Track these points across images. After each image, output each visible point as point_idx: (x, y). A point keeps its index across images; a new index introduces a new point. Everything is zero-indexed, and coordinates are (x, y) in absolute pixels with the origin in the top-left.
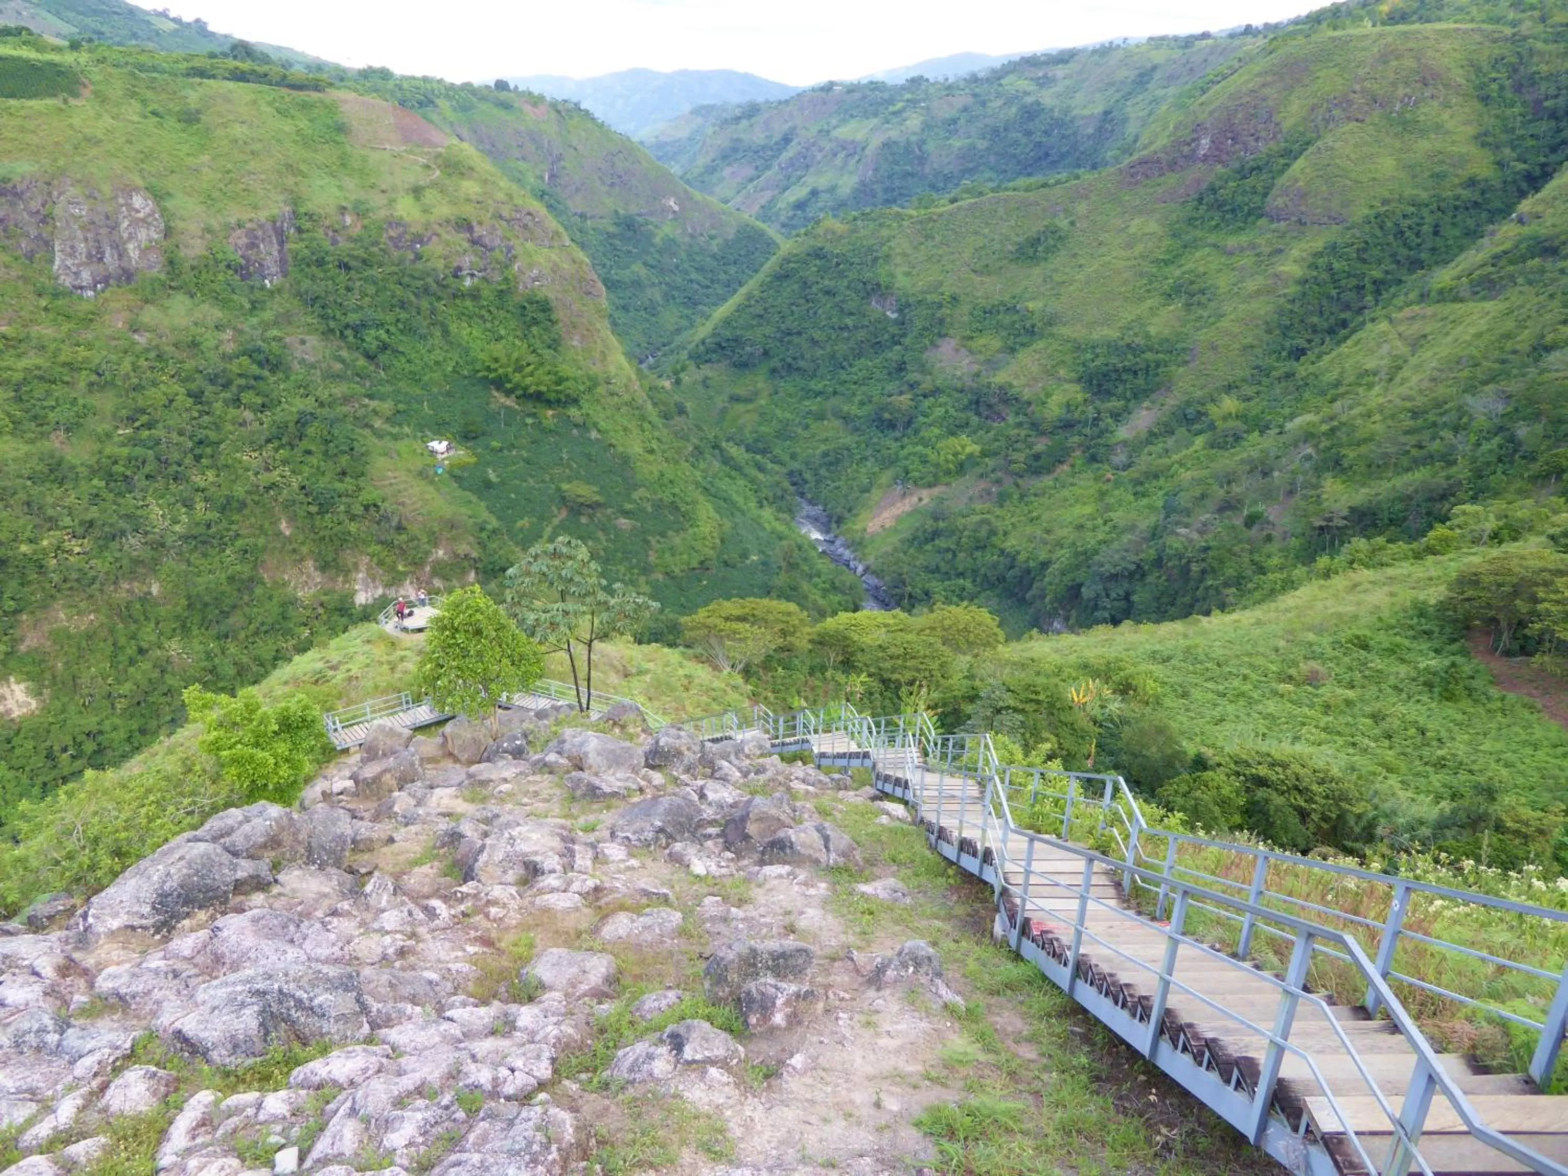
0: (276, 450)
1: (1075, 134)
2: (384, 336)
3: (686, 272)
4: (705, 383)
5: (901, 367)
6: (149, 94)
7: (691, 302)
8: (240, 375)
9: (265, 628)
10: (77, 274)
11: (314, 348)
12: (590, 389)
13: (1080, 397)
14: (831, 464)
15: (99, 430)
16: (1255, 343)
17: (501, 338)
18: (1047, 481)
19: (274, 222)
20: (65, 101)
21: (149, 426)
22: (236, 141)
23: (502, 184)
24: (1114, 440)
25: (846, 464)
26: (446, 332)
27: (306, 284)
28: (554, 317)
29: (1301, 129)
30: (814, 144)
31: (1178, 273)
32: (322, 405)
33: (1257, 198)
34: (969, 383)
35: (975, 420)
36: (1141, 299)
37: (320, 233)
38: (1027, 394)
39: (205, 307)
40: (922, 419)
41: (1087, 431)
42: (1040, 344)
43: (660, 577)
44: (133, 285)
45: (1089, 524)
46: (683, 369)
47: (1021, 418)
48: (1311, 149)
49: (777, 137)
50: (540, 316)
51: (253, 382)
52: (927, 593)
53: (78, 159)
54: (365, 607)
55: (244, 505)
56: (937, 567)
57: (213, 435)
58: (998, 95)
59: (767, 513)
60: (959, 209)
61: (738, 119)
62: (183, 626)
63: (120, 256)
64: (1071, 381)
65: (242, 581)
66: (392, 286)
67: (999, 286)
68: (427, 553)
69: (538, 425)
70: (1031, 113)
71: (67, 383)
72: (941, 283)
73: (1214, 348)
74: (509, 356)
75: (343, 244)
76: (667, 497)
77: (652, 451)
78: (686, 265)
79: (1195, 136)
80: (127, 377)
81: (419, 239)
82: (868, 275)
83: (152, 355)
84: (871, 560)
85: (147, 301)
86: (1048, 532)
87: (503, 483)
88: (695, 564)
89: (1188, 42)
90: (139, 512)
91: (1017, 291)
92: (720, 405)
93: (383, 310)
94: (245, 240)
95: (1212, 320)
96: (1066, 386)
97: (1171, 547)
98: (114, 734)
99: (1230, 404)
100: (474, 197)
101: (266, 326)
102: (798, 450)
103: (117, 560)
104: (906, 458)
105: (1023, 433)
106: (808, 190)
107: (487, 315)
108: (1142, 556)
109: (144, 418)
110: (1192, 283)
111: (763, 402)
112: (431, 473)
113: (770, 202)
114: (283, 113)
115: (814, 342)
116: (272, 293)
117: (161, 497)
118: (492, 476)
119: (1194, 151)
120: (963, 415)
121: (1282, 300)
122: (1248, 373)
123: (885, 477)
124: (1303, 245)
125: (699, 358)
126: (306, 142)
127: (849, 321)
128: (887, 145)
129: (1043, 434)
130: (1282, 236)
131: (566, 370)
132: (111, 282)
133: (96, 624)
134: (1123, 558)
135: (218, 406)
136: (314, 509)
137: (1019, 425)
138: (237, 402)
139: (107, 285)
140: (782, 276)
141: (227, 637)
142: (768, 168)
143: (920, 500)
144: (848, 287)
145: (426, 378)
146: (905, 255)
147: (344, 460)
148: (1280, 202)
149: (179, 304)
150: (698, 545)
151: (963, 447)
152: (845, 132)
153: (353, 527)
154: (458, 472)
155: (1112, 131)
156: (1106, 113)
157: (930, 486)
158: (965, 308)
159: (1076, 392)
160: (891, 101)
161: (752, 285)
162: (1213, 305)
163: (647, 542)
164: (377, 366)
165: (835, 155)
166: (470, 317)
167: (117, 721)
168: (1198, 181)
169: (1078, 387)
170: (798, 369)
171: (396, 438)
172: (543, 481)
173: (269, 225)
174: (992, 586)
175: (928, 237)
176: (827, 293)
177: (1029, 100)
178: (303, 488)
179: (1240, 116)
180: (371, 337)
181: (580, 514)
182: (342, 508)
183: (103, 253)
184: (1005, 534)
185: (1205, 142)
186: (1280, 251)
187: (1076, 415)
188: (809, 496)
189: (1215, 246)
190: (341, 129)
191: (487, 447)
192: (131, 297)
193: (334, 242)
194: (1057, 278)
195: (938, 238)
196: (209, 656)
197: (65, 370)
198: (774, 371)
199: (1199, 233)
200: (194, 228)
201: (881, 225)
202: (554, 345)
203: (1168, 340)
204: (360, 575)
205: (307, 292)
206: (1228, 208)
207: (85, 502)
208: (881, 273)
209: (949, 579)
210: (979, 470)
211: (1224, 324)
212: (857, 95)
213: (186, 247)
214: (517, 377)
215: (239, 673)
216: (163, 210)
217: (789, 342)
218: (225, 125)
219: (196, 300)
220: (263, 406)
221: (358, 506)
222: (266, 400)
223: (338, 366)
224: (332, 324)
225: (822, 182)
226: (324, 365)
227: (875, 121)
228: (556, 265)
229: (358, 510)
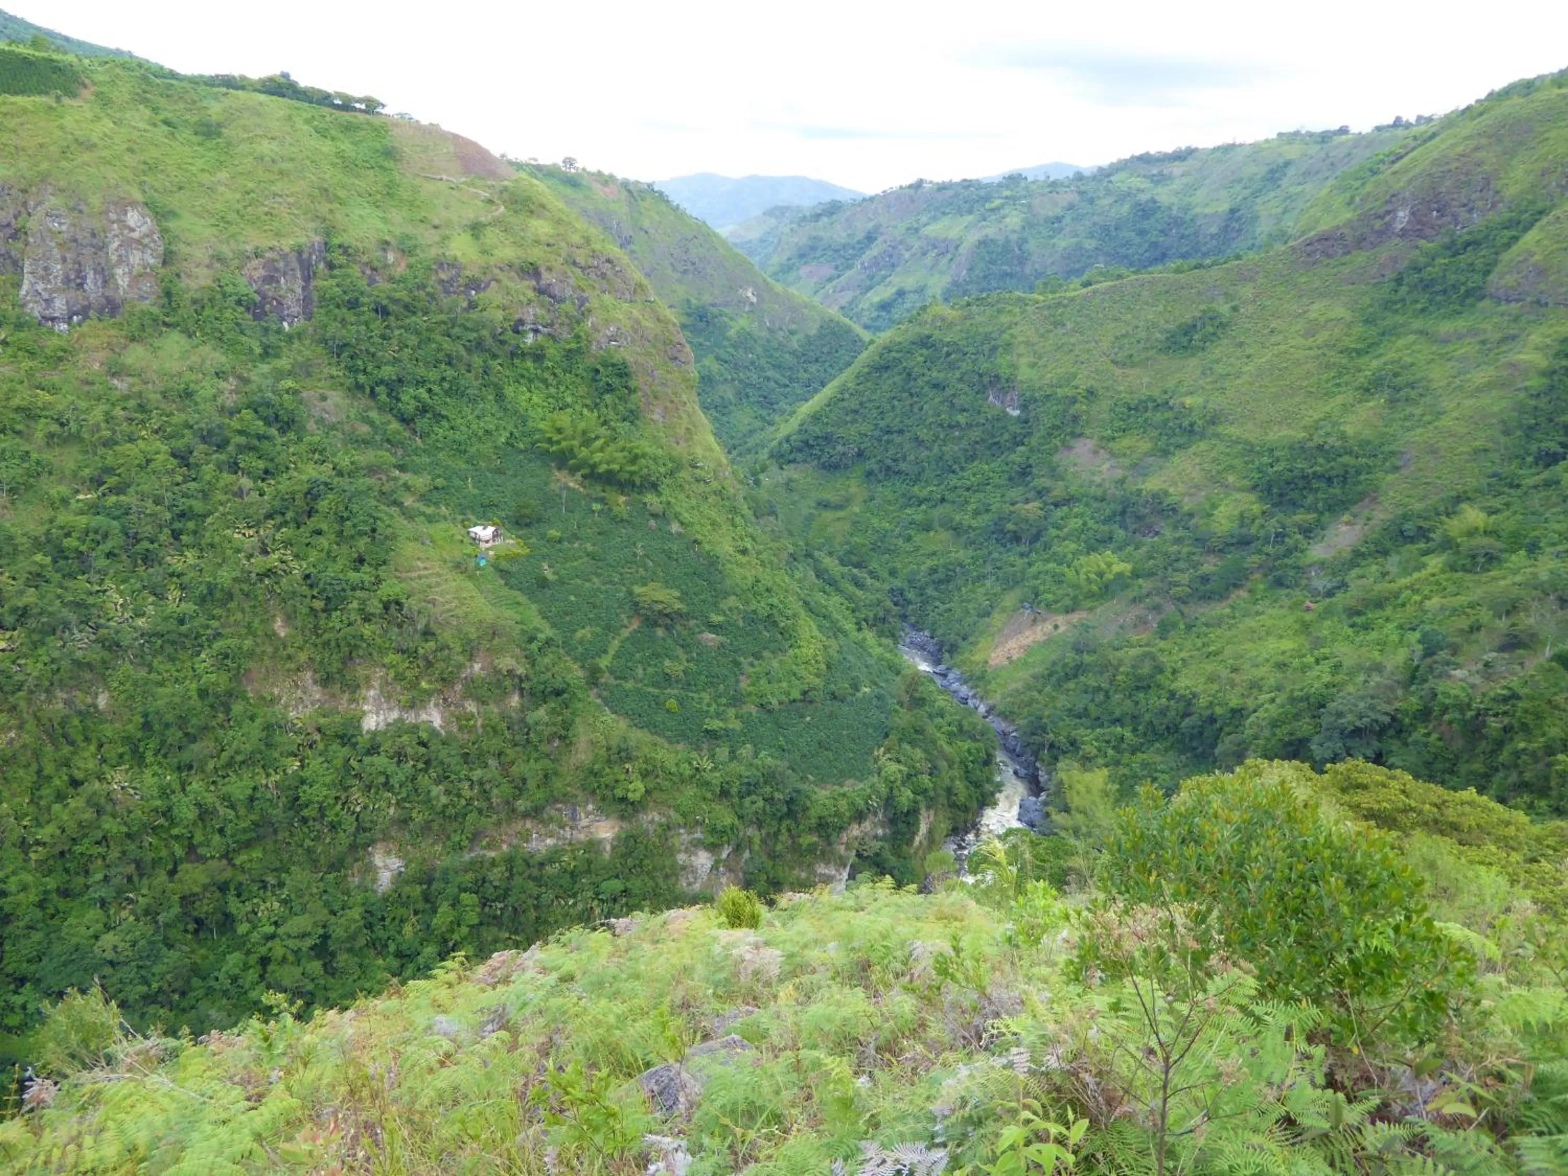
0: (278, 528)
1: (1196, 234)
2: (424, 395)
3: (763, 369)
4: (789, 486)
5: (1025, 472)
6: (162, 102)
7: (768, 402)
8: (241, 432)
9: (239, 758)
10: (49, 302)
11: (336, 406)
12: (672, 473)
13: (1256, 508)
14: (940, 582)
15: (53, 492)
16: (1490, 445)
17: (568, 406)
18: (1220, 609)
19: (300, 253)
20: (58, 99)
21: (119, 490)
22: (262, 158)
23: (578, 226)
24: (1308, 561)
25: (960, 582)
26: (500, 397)
27: (333, 328)
28: (632, 384)
29: (1530, 197)
30: (901, 242)
31: (1375, 363)
32: (340, 474)
33: (1477, 277)
34: (1113, 491)
35: (1120, 534)
36: (1328, 395)
37: (355, 271)
38: (1187, 505)
39: (206, 349)
40: (1053, 532)
41: (1269, 549)
42: (1203, 446)
43: (753, 709)
44: (118, 319)
45: (1296, 662)
46: (763, 470)
47: (1181, 533)
48: (1545, 220)
49: (860, 235)
50: (615, 381)
51: (256, 442)
52: (1073, 743)
53: (64, 164)
54: (374, 734)
55: (230, 596)
56: (1086, 709)
57: (198, 506)
58: (1108, 192)
59: (870, 636)
60: (1095, 292)
61: (817, 217)
62: (135, 751)
63: (105, 282)
64: (1241, 490)
65: (217, 695)
66: (439, 338)
67: (1146, 380)
68: (460, 666)
69: (607, 512)
70: (1146, 211)
71: (19, 433)
72: (1074, 376)
73: (1434, 451)
74: (574, 427)
75: (383, 285)
76: (761, 607)
77: (744, 552)
78: (763, 362)
79: (1389, 207)
80: (97, 427)
81: (475, 284)
82: (985, 366)
83: (132, 403)
84: (996, 699)
85: (133, 339)
86: (1235, 670)
87: (561, 582)
88: (796, 694)
89: (1325, 138)
90: (91, 600)
91: (1170, 384)
92: (805, 512)
93: (426, 364)
94: (262, 272)
95: (1427, 418)
96: (1238, 496)
97: (1446, 694)
98: (21, 896)
99: (1473, 516)
100: (544, 239)
101: (280, 375)
102: (899, 566)
103: (53, 661)
104: (1036, 577)
105: (1185, 550)
106: (894, 290)
107: (550, 379)
108: (1397, 705)
109: (112, 481)
110: (1396, 375)
111: (856, 509)
112: (472, 565)
113: (851, 303)
114: (323, 133)
115: (919, 442)
116: (290, 338)
117: (124, 581)
118: (549, 574)
119: (1388, 225)
120: (1106, 528)
121: (1522, 395)
122: (1484, 481)
123: (1010, 599)
124: (1544, 329)
125: (782, 458)
126: (348, 165)
127: (961, 418)
128: (983, 243)
129: (1211, 551)
130: (1516, 319)
131: (645, 446)
132: (92, 313)
133: (17, 745)
134: (1372, 708)
135: (208, 471)
136: (318, 604)
137: (1178, 541)
138: (234, 467)
139: (86, 317)
140: (881, 368)
141: (190, 767)
142: (849, 267)
143: (1056, 627)
144: (961, 380)
145: (473, 450)
146: (1028, 343)
147: (362, 544)
148: (1510, 280)
149: (174, 342)
150: (802, 672)
151: (1109, 565)
152: (935, 229)
153: (367, 630)
154: (504, 565)
155: (1240, 230)
156: (1233, 211)
157: (1068, 611)
158: (1105, 404)
159: (1252, 504)
160: (988, 198)
161: (846, 377)
162: (1428, 400)
163: (737, 664)
164: (414, 432)
165: (924, 254)
166: (530, 381)
167: (28, 878)
168: (1395, 260)
169: (1252, 497)
170: (899, 473)
171: (430, 519)
172: (611, 582)
173: (293, 257)
174: (1159, 737)
175: (1056, 324)
176: (935, 386)
177: (1143, 197)
178: (307, 577)
179: (1448, 183)
180: (408, 398)
181: (656, 624)
182: (355, 605)
183: (85, 278)
184: (1174, 672)
185: (1403, 215)
186: (1514, 338)
187: (1253, 530)
188: (913, 619)
189: (1421, 332)
190: (389, 153)
191: (543, 536)
192: (113, 332)
193: (372, 282)
194: (1220, 369)
195: (1069, 325)
196: (165, 792)
197: (18, 417)
198: (869, 474)
199: (1399, 319)
200: (200, 254)
201: (1000, 311)
202: (632, 417)
203: (1368, 442)
204: (372, 693)
205: (333, 338)
206: (1438, 288)
207: (19, 584)
208: (1002, 362)
209: (1101, 726)
210: (1131, 594)
211: (1445, 422)
212: (950, 193)
213: (189, 276)
214: (584, 452)
215: (201, 817)
216: (165, 231)
217: (888, 442)
218: (251, 141)
219: (196, 341)
220: (266, 472)
221: (376, 602)
222: (271, 466)
223: (364, 429)
224: (362, 378)
225: (910, 283)
226: (347, 428)
227: (970, 218)
228: (638, 322)
229: (375, 606)
